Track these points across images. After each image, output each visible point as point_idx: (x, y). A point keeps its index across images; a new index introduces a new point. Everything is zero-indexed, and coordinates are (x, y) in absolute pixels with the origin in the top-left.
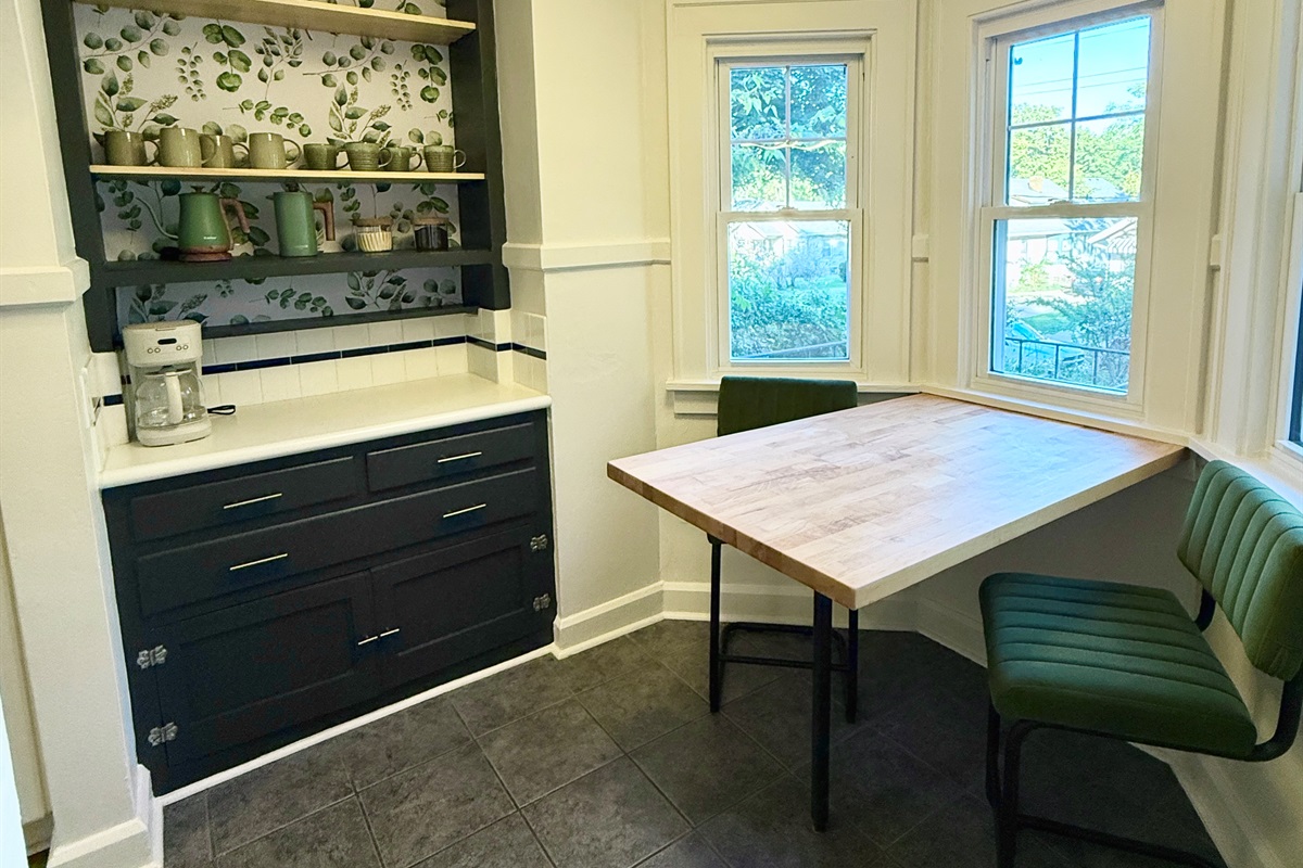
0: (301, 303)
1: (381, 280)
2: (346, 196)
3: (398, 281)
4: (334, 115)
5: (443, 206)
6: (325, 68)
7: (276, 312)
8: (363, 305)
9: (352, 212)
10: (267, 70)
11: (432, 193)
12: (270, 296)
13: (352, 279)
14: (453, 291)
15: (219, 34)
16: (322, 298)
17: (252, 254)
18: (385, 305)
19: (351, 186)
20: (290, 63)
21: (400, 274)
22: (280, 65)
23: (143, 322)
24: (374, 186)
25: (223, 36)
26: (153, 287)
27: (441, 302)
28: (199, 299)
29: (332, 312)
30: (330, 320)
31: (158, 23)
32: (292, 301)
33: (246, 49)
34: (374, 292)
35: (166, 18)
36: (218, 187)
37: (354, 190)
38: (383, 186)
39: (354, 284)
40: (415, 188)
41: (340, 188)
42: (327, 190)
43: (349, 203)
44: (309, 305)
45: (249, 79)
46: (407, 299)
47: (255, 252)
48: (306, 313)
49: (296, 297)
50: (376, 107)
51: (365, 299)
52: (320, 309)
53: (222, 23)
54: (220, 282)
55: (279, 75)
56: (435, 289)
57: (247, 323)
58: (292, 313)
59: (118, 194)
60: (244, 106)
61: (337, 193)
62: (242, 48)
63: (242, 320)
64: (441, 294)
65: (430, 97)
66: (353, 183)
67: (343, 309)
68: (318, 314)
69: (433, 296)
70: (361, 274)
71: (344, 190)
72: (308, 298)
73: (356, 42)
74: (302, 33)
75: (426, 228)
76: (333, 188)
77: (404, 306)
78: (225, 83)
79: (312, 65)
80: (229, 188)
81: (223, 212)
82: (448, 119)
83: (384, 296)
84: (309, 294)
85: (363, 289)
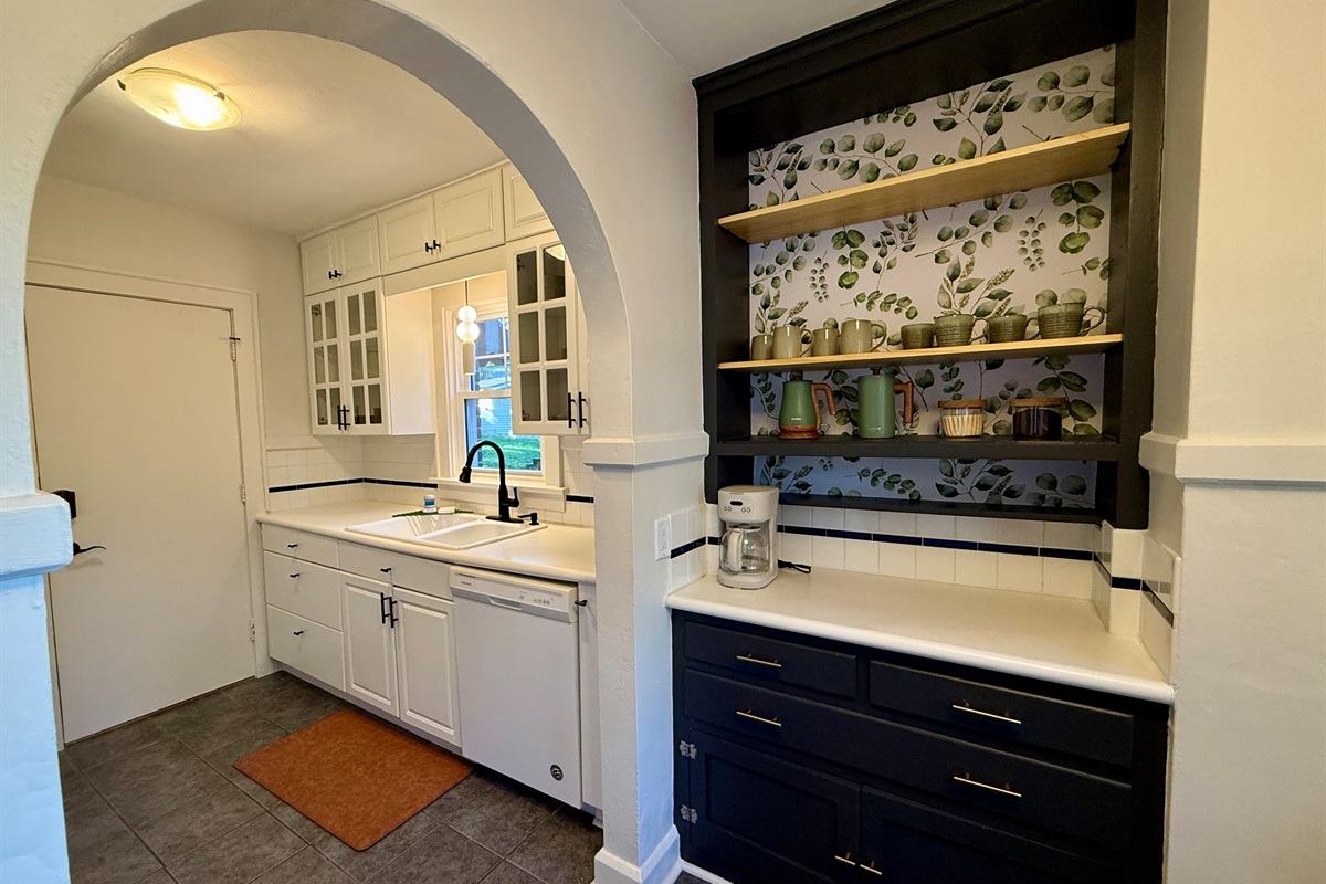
0: (890, 483)
1: (980, 470)
2: (949, 377)
3: (1003, 472)
4: (945, 292)
5: (1078, 382)
6: (940, 244)
7: (866, 489)
8: (955, 493)
9: (953, 393)
10: (882, 262)
11: (1063, 366)
12: (864, 473)
13: (944, 465)
14: (1081, 490)
15: (845, 239)
16: (911, 481)
17: (851, 434)
18: (981, 497)
19: (955, 366)
20: (904, 249)
21: (1004, 464)
22: (894, 253)
23: (769, 485)
24: (983, 364)
25: (848, 241)
26: (777, 458)
27: (1061, 503)
28: (807, 470)
29: (920, 497)
30: (915, 505)
31: (801, 243)
32: (882, 480)
33: (864, 247)
34: (970, 481)
35: (807, 238)
36: (830, 374)
37: (958, 369)
38: (994, 362)
39: (947, 470)
40: (1037, 362)
41: (942, 368)
42: (929, 371)
43: (951, 384)
44: (898, 487)
45: (866, 273)
46: (1011, 493)
47: (853, 432)
48: (894, 494)
49: (886, 477)
50: (995, 273)
51: (958, 487)
52: (908, 492)
53: (847, 229)
54: (824, 458)
55: (892, 264)
56: (1053, 484)
57: (840, 496)
58: (880, 492)
59: (763, 384)
60: (858, 300)
61: (937, 373)
62: (862, 247)
63: (838, 493)
64: (1060, 492)
65: (1073, 247)
66: (958, 361)
67: (931, 494)
68: (906, 496)
69: (1049, 494)
70: (956, 460)
71: (947, 370)
72: (898, 479)
73: (979, 206)
74: (919, 216)
75: (1028, 412)
76: (935, 369)
77: (1007, 501)
78: (845, 282)
79: (927, 244)
80: (838, 375)
81: (831, 398)
82: (1100, 268)
83: (981, 486)
84: (899, 476)
85: (957, 476)
